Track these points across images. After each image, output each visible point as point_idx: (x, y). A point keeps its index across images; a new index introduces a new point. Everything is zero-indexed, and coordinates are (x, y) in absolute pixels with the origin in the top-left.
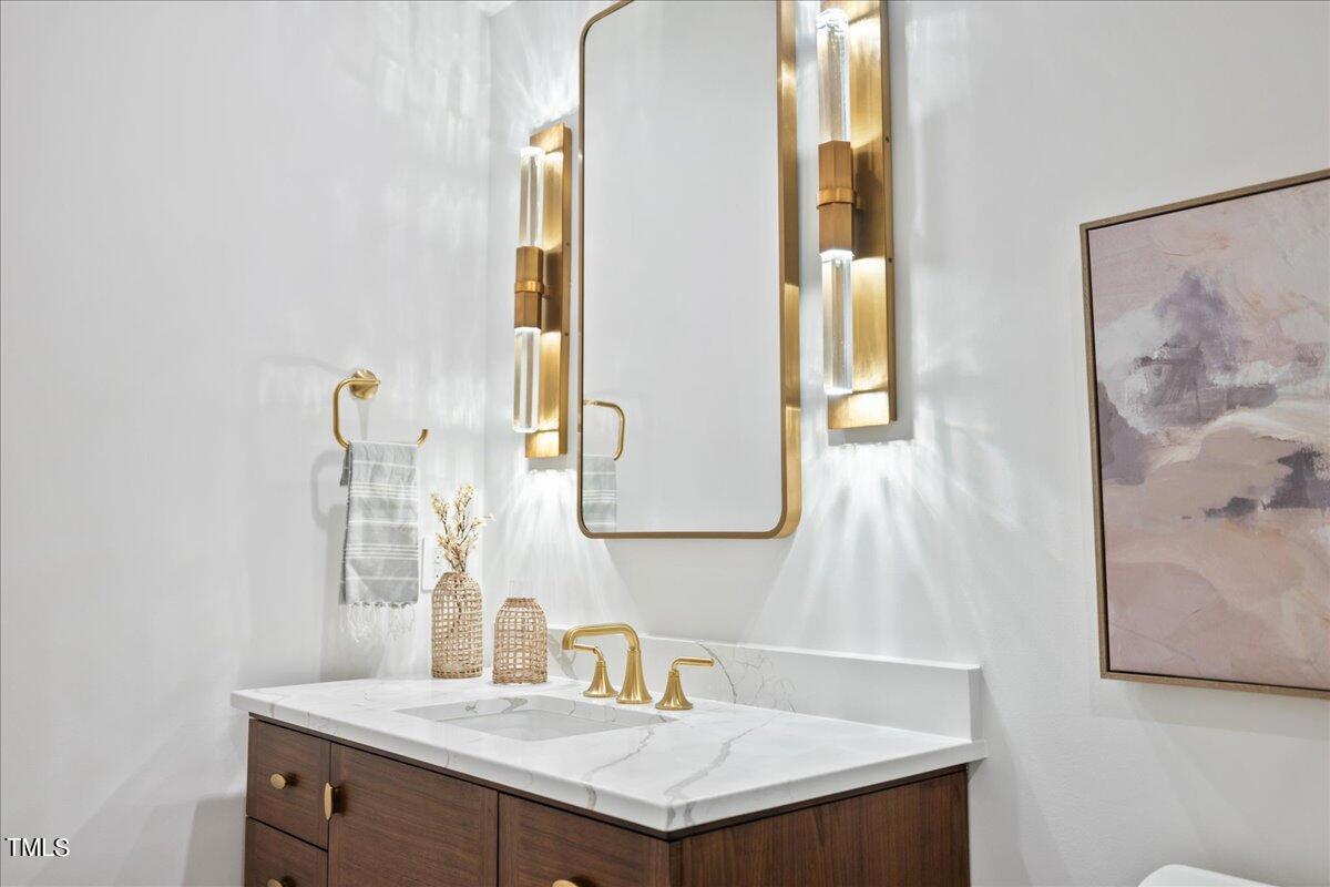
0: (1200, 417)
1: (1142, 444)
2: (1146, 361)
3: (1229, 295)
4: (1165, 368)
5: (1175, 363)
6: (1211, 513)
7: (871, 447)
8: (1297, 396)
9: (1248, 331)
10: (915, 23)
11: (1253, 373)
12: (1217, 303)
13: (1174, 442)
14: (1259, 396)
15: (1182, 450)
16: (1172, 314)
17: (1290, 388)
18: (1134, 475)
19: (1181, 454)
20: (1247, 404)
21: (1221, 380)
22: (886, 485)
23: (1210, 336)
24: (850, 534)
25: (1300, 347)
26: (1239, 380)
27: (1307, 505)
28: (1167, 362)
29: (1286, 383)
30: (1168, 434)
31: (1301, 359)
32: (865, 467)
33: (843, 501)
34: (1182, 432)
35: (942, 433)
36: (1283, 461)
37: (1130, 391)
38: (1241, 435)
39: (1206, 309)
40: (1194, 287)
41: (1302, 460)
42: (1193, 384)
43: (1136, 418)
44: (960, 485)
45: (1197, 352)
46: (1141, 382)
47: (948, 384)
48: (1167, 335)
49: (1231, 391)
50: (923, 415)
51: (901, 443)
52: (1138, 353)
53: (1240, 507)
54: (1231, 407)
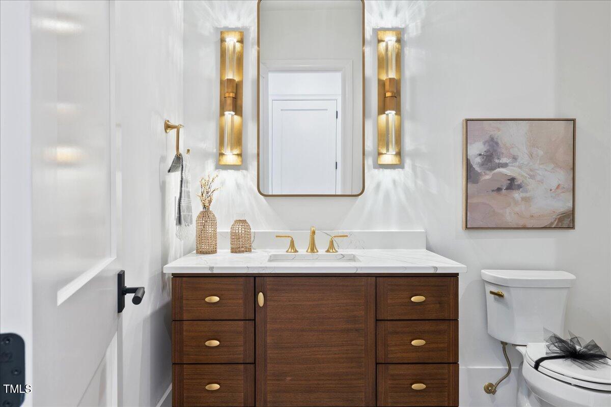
0: (492, 169)
1: (479, 174)
2: (480, 155)
3: (499, 142)
4: (485, 157)
5: (487, 156)
6: (493, 191)
7: (389, 170)
8: (512, 166)
9: (504, 151)
10: (408, 48)
11: (504, 160)
12: (497, 143)
13: (486, 174)
14: (505, 165)
15: (488, 176)
16: (487, 144)
17: (511, 164)
18: (476, 181)
19: (487, 177)
20: (502, 167)
21: (497, 161)
22: (394, 182)
23: (495, 151)
24: (381, 195)
25: (514, 156)
26: (501, 161)
27: (513, 189)
28: (485, 156)
29: (510, 163)
30: (484, 172)
31: (514, 158)
32: (387, 176)
33: (378, 186)
34: (488, 172)
35: (414, 168)
36: (509, 180)
37: (476, 162)
38: (500, 173)
39: (494, 144)
40: (492, 139)
41: (512, 180)
42: (491, 162)
43: (477, 168)
44: (420, 182)
45: (492, 154)
46: (478, 160)
47: (416, 154)
48: (485, 150)
49: (499, 164)
50: (408, 162)
51: (400, 170)
52: (478, 153)
53: (499, 190)
54: (499, 167)
